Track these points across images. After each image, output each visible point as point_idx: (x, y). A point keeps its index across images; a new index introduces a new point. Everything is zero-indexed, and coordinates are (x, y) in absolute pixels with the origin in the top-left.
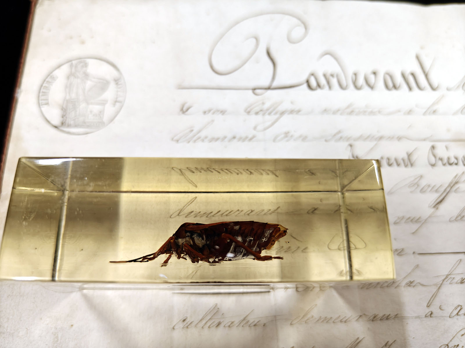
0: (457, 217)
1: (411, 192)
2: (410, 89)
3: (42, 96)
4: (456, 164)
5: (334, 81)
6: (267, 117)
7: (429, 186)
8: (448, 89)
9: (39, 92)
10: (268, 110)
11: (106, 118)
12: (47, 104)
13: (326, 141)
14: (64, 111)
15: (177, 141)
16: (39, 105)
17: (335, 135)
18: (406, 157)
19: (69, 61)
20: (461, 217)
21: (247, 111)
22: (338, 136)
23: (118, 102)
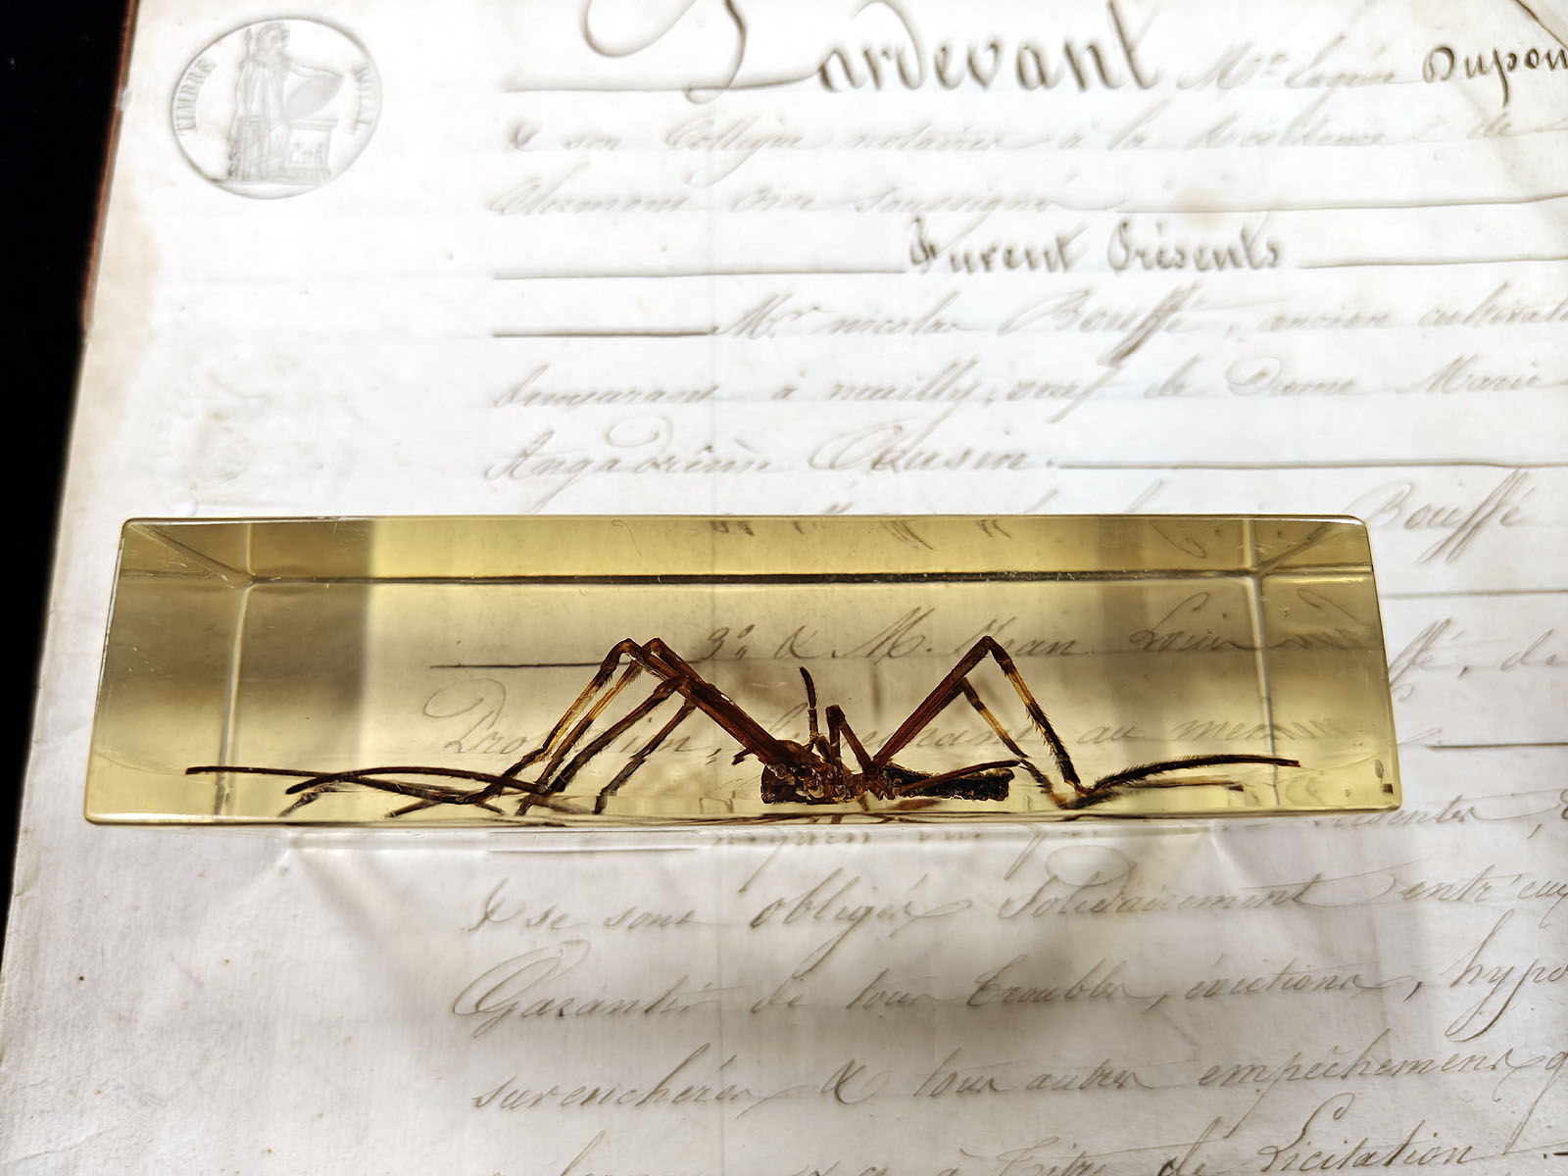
0: (1165, 387)
1: (1059, 329)
2: (1082, 82)
3: (178, 108)
4: (1180, 267)
5: (888, 68)
6: (718, 154)
7: (1104, 314)
8: (1179, 86)
9: (173, 99)
10: (720, 137)
11: (332, 161)
12: (193, 127)
13: (858, 209)
14: (235, 147)
15: (502, 210)
16: (174, 130)
17: (883, 196)
18: (1053, 247)
20: (1173, 387)
21: (672, 140)
22: (889, 198)
23: (363, 122)
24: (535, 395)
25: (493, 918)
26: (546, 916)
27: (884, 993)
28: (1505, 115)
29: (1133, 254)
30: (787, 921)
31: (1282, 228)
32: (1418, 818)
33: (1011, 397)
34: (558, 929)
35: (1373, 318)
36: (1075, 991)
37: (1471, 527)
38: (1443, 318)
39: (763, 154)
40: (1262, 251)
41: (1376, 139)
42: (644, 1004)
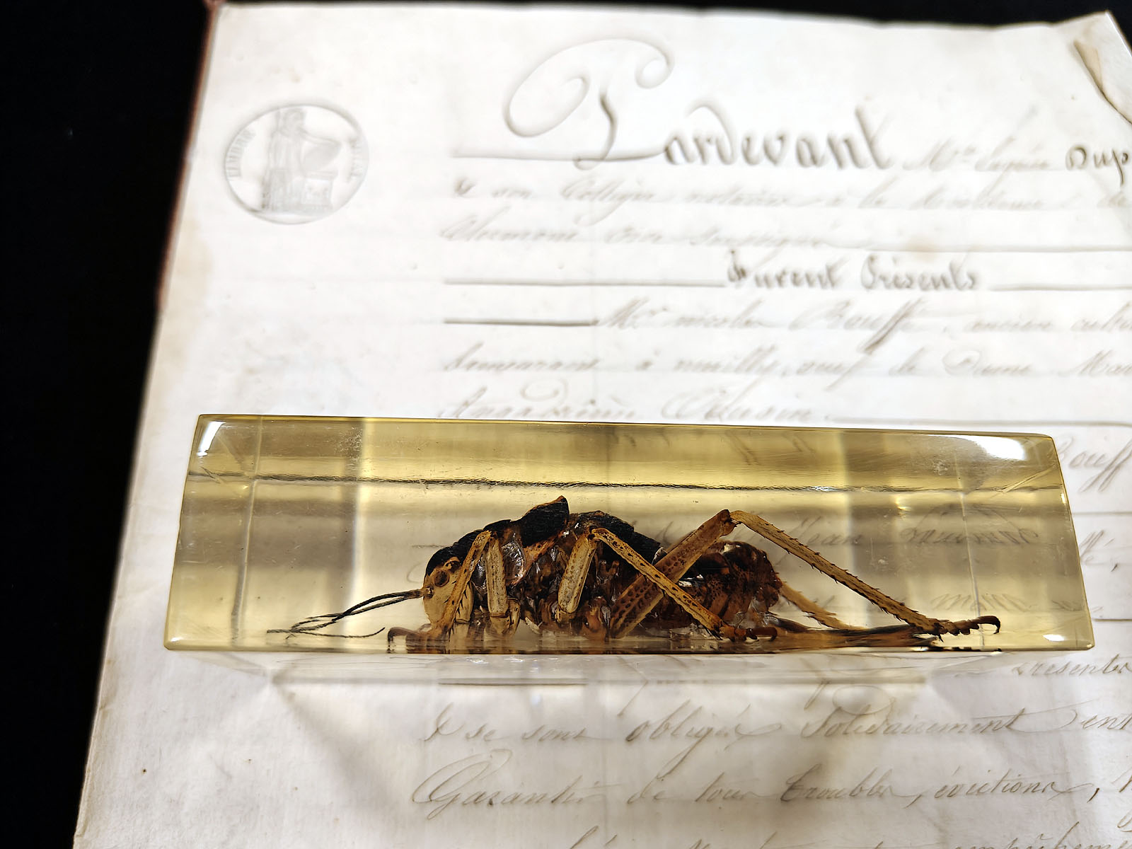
0: (902, 368)
1: (830, 327)
2: (840, 163)
3: (231, 161)
4: (908, 287)
5: (711, 150)
6: (597, 204)
7: (860, 319)
8: (906, 167)
9: (226, 156)
10: (600, 192)
11: (334, 199)
12: (239, 175)
13: (692, 244)
14: (266, 188)
15: (450, 237)
16: (226, 176)
17: (708, 235)
18: (824, 272)
19: (274, 108)
20: (909, 368)
21: (566, 193)
22: (713, 237)
23: (356, 175)
24: (473, 364)
25: (444, 732)
26: (480, 731)
27: (721, 791)
28: (1121, 192)
29: (877, 278)
30: (653, 738)
31: (977, 263)
32: (1090, 670)
33: (799, 372)
34: (489, 741)
35: (1040, 325)
36: (856, 793)
37: (1114, 467)
38: (1088, 326)
39: (627, 206)
40: (964, 279)
41: (1037, 205)
42: (551, 797)
